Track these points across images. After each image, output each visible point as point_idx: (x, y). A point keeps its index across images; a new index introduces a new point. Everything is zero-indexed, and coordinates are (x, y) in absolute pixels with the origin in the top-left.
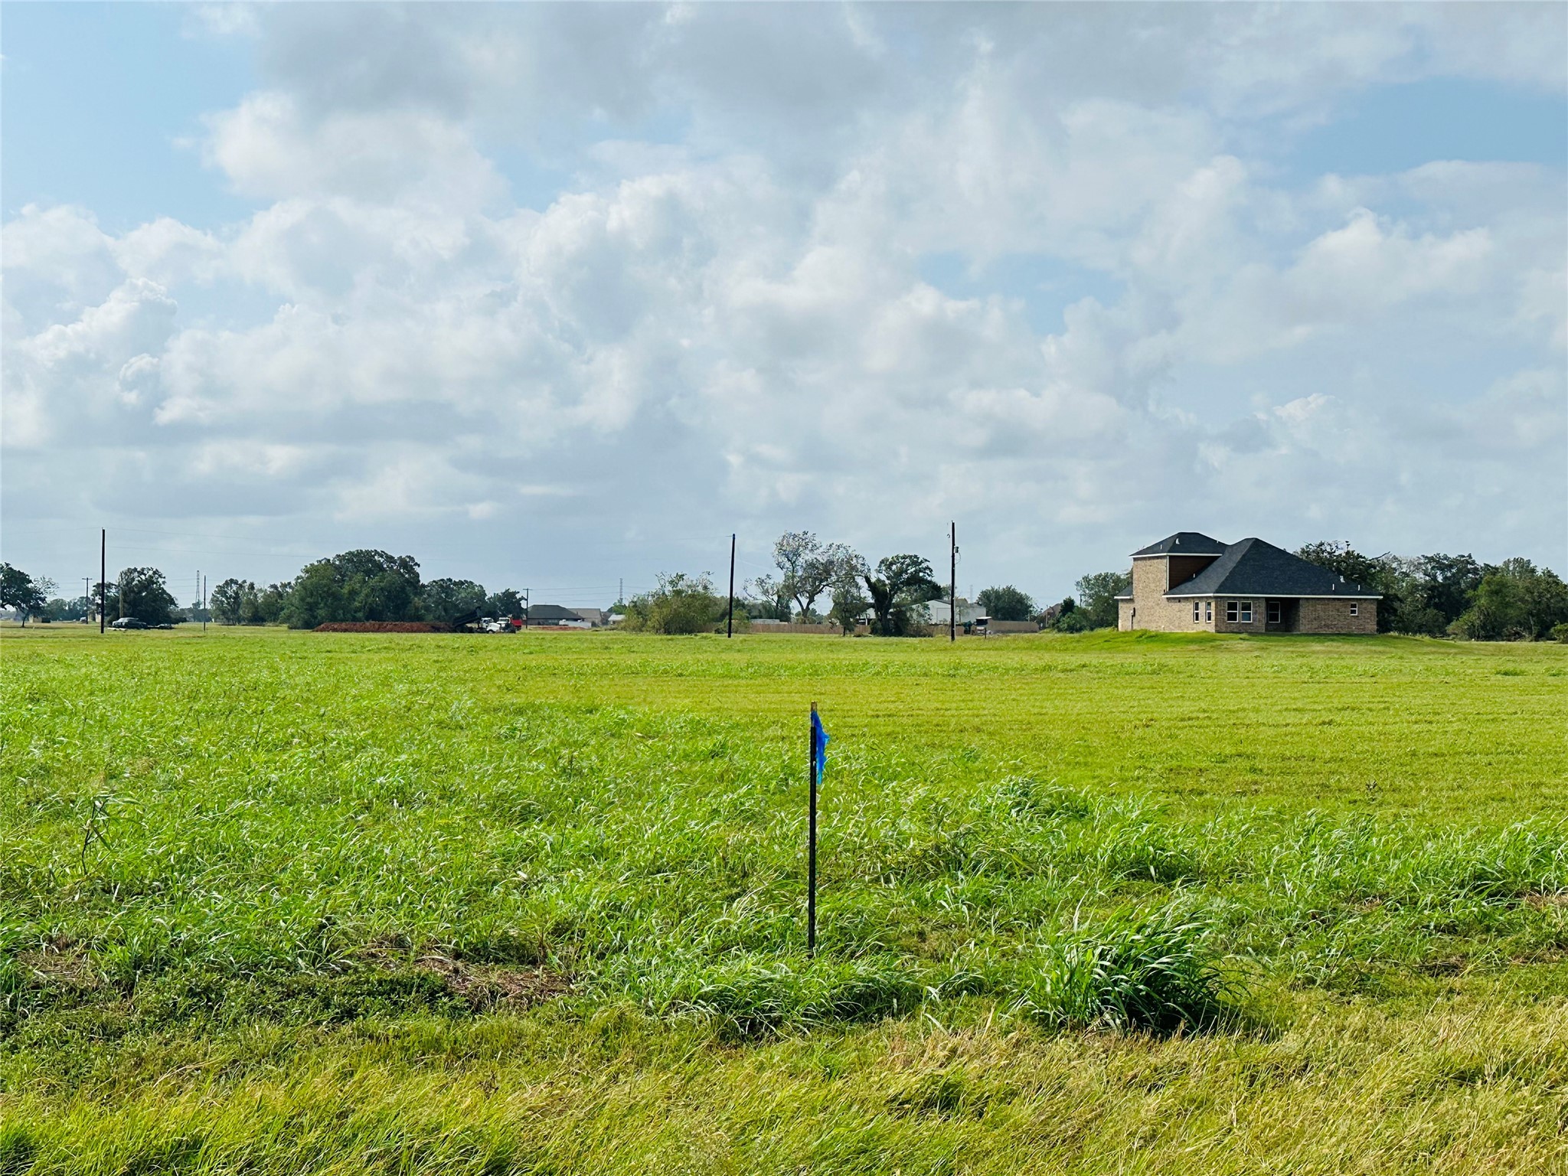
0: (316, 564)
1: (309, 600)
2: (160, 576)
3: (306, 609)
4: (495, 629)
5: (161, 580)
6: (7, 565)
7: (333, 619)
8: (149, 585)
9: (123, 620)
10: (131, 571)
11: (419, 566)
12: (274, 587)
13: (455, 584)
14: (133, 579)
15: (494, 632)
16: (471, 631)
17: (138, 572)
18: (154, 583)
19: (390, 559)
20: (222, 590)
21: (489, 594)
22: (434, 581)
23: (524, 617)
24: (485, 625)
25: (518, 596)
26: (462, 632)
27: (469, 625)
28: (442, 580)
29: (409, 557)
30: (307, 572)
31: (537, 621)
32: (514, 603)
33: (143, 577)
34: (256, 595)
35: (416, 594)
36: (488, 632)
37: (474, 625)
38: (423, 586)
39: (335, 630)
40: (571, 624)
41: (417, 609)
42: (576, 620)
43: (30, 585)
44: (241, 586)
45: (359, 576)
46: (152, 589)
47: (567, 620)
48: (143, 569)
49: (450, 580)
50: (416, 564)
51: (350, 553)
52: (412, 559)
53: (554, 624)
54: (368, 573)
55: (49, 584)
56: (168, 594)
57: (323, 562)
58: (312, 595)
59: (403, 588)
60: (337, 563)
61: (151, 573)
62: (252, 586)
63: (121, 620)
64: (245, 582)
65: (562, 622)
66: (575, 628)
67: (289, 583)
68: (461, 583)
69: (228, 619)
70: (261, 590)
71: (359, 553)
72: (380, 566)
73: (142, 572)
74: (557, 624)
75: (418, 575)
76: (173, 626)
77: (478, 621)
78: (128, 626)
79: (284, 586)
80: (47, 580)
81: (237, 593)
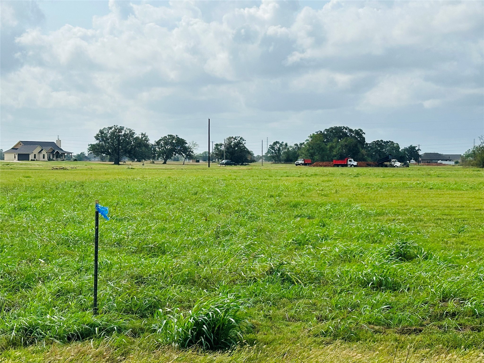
0: (315, 134)
1: (311, 151)
2: (243, 140)
3: (310, 156)
4: (398, 165)
5: (243, 142)
6: (177, 136)
7: (322, 160)
8: (238, 144)
9: (224, 161)
10: (230, 138)
11: (365, 134)
12: (296, 145)
13: (385, 142)
14: (232, 142)
15: (397, 167)
16: (386, 166)
17: (234, 138)
18: (241, 144)
19: (351, 131)
20: (272, 147)
21: (402, 148)
22: (374, 142)
23: (420, 159)
24: (393, 163)
25: (417, 148)
26: (382, 167)
27: (386, 163)
28: (378, 141)
29: (360, 129)
30: (311, 137)
31: (426, 161)
32: (414, 151)
33: (236, 141)
34: (288, 149)
35: (363, 148)
36: (394, 167)
37: (388, 163)
38: (367, 144)
39: (321, 166)
40: (444, 162)
41: (363, 155)
42: (447, 160)
43: (187, 145)
44: (281, 144)
45: (335, 140)
46: (240, 146)
47: (442, 160)
48: (236, 137)
49: (382, 141)
50: (363, 133)
51: (331, 128)
52: (361, 130)
53: (435, 163)
54: (340, 137)
55: (195, 145)
56: (247, 149)
57: (319, 133)
58: (313, 149)
59: (356, 145)
60: (326, 133)
61: (239, 139)
62: (286, 145)
63: (223, 161)
64: (283, 142)
65: (439, 162)
66: (444, 165)
67: (304, 143)
68: (387, 142)
69: (275, 161)
70: (291, 147)
71: (336, 128)
72: (345, 134)
73: (235, 139)
74: (437, 163)
75: (364, 138)
76: (249, 164)
77: (390, 161)
78: (226, 164)
79: (301, 144)
80: (194, 143)
81: (279, 148)
